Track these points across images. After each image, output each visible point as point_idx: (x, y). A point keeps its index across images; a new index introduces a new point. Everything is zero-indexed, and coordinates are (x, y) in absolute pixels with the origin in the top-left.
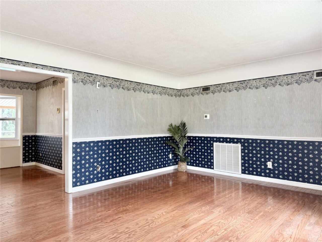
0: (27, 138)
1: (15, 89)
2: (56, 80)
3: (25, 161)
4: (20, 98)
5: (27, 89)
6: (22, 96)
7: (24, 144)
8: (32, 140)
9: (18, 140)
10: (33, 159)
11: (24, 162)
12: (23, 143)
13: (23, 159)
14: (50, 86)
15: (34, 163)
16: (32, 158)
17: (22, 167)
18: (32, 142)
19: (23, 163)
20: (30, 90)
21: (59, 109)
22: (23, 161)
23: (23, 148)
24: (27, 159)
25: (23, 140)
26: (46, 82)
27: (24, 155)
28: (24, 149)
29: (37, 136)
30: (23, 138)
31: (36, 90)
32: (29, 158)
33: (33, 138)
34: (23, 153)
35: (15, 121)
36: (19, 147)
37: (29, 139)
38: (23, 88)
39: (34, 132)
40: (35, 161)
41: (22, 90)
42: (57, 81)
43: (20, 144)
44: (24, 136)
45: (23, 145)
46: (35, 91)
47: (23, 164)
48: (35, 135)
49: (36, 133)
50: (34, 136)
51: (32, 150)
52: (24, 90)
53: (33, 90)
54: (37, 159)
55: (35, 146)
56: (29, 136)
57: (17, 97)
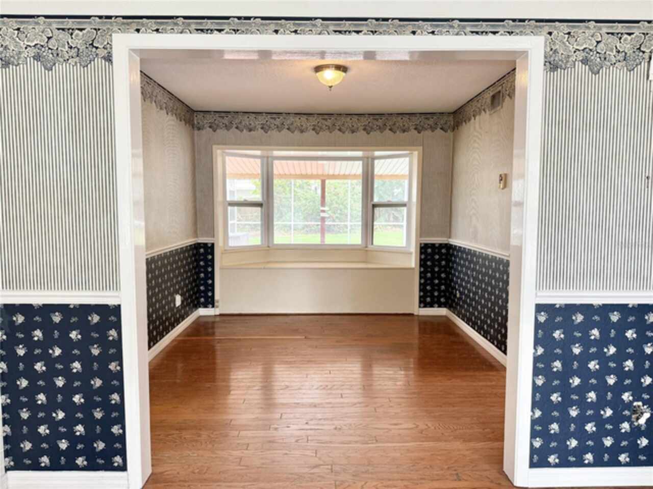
0: (429, 250)
1: (406, 133)
2: (499, 92)
3: (423, 303)
4: (416, 154)
5: (433, 129)
6: (421, 147)
7: (423, 263)
8: (440, 254)
9: (411, 253)
10: (442, 300)
11: (422, 305)
12: (421, 260)
13: (420, 297)
14: (483, 112)
16: (439, 297)
17: (418, 315)
18: (440, 260)
19: (420, 307)
20: (438, 132)
21: (505, 175)
22: (420, 302)
23: (421, 273)
24: (428, 299)
25: (421, 253)
26: (474, 103)
27: (422, 288)
28: (422, 275)
29: (452, 245)
30: (421, 248)
31: (454, 129)
32: (432, 296)
33: (444, 251)
34: (420, 284)
35: (406, 208)
36: (413, 269)
37: (433, 254)
38: (425, 129)
39: (446, 237)
41: (422, 133)
42: (501, 94)
43: (413, 262)
44: (422, 245)
45: (421, 266)
46: (450, 134)
47: (420, 309)
48: (447, 242)
49: (450, 240)
50: (446, 244)
51: (440, 278)
52: (426, 132)
53: (446, 131)
54: (450, 304)
55: (448, 269)
56: (433, 245)
57: (411, 152)
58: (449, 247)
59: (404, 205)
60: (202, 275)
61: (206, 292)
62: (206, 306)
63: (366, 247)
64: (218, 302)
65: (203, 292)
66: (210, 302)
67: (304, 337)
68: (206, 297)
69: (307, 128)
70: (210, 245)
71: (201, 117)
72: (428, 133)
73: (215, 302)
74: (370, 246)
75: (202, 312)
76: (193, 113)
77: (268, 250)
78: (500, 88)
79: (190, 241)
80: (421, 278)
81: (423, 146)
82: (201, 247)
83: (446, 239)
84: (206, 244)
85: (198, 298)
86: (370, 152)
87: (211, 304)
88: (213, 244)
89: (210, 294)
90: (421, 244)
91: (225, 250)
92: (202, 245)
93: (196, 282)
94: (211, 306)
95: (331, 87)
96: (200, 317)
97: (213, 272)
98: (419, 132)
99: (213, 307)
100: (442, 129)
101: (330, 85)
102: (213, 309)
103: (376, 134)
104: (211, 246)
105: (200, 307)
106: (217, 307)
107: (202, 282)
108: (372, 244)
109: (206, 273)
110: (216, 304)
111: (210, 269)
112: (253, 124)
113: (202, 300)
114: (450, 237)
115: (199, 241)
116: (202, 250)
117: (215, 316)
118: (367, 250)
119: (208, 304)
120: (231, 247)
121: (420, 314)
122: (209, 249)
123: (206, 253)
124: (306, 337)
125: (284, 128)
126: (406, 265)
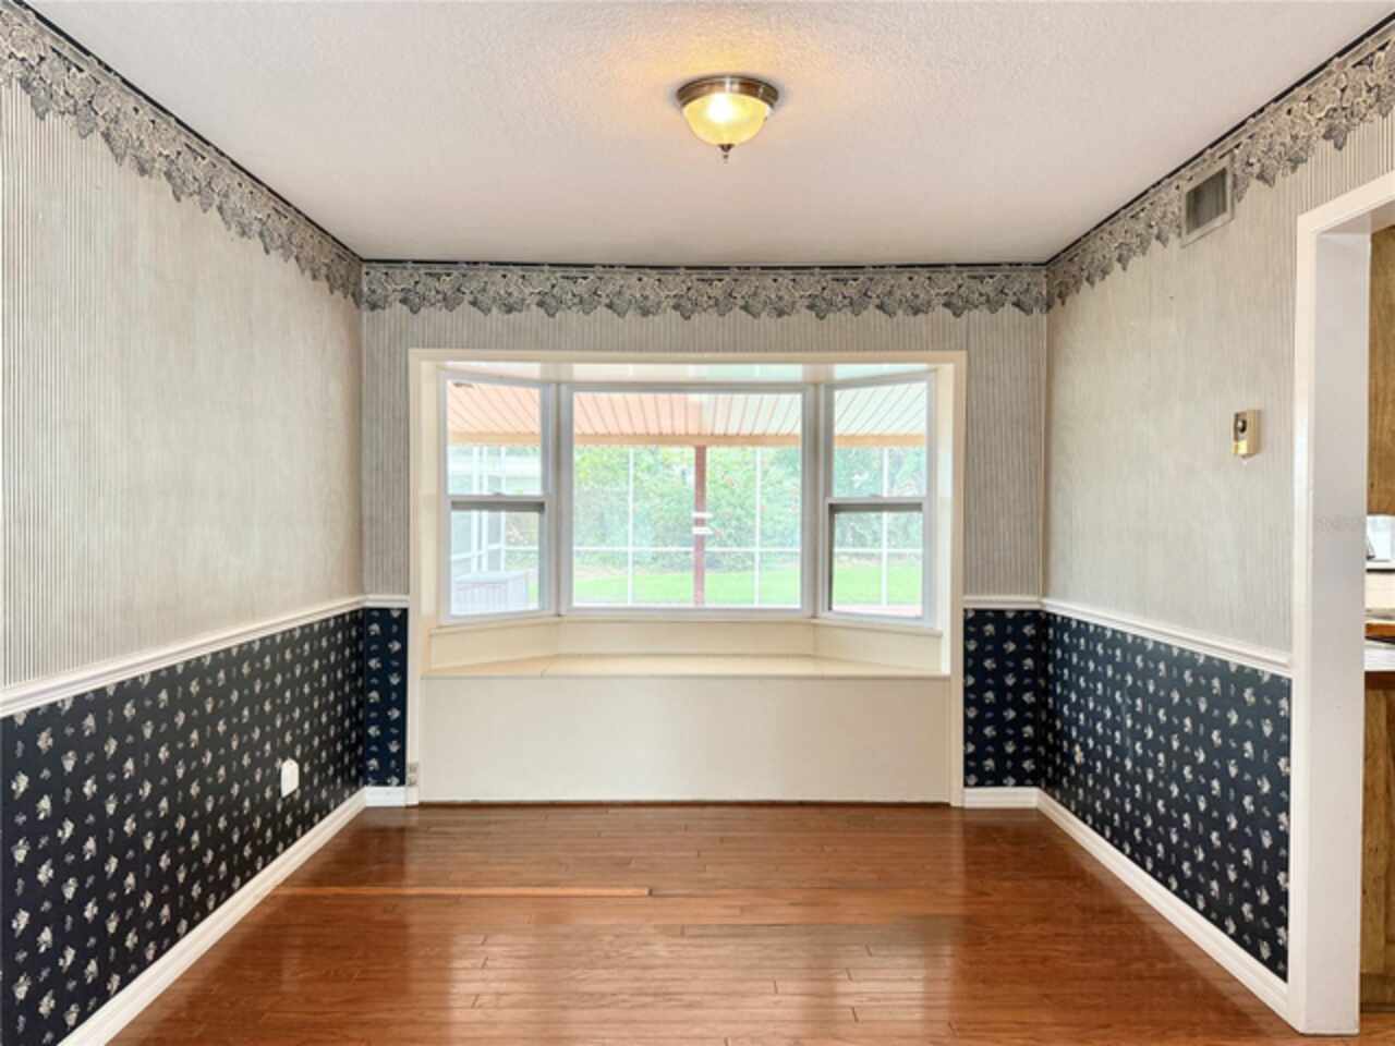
0: (990, 629)
1: (921, 316)
2: (1221, 174)
3: (977, 772)
4: (949, 371)
5: (993, 305)
6: (964, 353)
7: (972, 663)
8: (1020, 639)
9: (939, 636)
10: (1028, 765)
11: (973, 779)
12: (967, 654)
13: (967, 757)
14: (1156, 244)
15: (1030, 797)
16: (1018, 757)
17: (962, 809)
18: (1018, 657)
19: (966, 785)
20: (1008, 313)
21: (1258, 414)
22: (968, 771)
23: (967, 690)
24: (989, 764)
25: (967, 636)
27: (973, 731)
28: (972, 697)
29: (1055, 616)
30: (967, 622)
31: (1049, 306)
32: (1000, 756)
33: (1028, 630)
34: (967, 722)
35: (921, 515)
36: (945, 679)
37: (1001, 637)
38: (969, 304)
39: (1035, 593)
40: (1036, 784)
41: (964, 317)
42: (1228, 180)
43: (945, 659)
44: (971, 615)
45: (967, 671)
46: (1040, 318)
47: (968, 790)
48: (1036, 607)
49: (1045, 601)
50: (1036, 613)
51: (1020, 706)
52: (976, 313)
53: (1028, 312)
54: (1050, 775)
55: (1042, 682)
56: (1000, 613)
57: (933, 366)
58: (1042, 620)
59: (915, 506)
60: (374, 696)
61: (382, 742)
62: (381, 781)
63: (814, 617)
64: (414, 770)
65: (376, 741)
66: (394, 769)
67: (646, 892)
68: (384, 756)
69: (659, 303)
70: (396, 614)
71: (379, 274)
72: (979, 316)
73: (408, 770)
74: (824, 614)
75: (373, 796)
76: (360, 266)
77: (557, 624)
78: (1225, 162)
79: (343, 604)
80: (967, 703)
81: (967, 349)
82: (372, 620)
83: (1034, 598)
84: (385, 612)
85: (363, 760)
86: (822, 368)
87: (397, 776)
88: (405, 612)
89: (394, 748)
90: (966, 611)
91: (440, 627)
92: (376, 614)
93: (357, 715)
94: (395, 780)
95: (727, 148)
96: (367, 810)
97: (402, 689)
98: (957, 315)
99: (402, 782)
100: (1017, 304)
101: (726, 142)
102: (402, 788)
103: (840, 319)
104: (400, 616)
105: (366, 783)
106: (412, 784)
107: (373, 715)
108: (830, 608)
109: (385, 689)
110: (409, 776)
111: (395, 680)
112: (516, 294)
113: (373, 763)
114: (1045, 594)
115: (369, 604)
116: (375, 628)
117: (408, 807)
118: (815, 625)
119: (389, 776)
120: (454, 617)
121: (967, 805)
122: (395, 624)
123: (386, 637)
124: (650, 893)
125: (599, 303)
126: (926, 669)
